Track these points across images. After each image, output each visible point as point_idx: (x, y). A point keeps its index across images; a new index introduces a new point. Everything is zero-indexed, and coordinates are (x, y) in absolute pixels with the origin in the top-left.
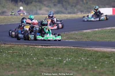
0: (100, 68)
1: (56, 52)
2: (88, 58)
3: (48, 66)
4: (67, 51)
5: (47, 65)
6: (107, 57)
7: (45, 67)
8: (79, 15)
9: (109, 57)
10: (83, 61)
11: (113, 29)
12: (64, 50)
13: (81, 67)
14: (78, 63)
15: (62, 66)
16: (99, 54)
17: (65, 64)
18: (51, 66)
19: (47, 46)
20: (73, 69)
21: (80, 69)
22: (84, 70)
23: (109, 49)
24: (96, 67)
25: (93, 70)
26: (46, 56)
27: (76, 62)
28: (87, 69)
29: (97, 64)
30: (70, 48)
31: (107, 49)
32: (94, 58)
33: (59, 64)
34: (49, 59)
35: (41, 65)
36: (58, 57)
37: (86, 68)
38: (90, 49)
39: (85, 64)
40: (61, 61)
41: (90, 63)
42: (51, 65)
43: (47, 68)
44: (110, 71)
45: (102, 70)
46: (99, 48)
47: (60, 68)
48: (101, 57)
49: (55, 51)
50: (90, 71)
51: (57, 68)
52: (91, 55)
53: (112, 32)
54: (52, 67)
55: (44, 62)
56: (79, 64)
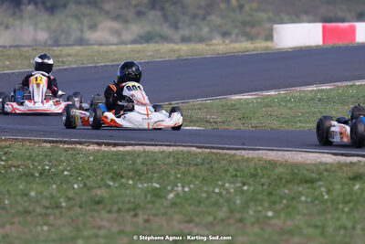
0: (283, 215)
1: (143, 164)
2: (244, 184)
3: (119, 210)
4: (177, 160)
5: (115, 208)
6: (306, 182)
7: (110, 212)
8: (216, 45)
9: (312, 181)
10: (230, 193)
11: (323, 90)
12: (169, 157)
13: (222, 214)
14: (213, 199)
15: (163, 211)
16: (280, 170)
17: (174, 204)
18: (129, 210)
19: (115, 145)
20: (196, 219)
21: (219, 218)
22: (232, 221)
23: (311, 154)
24: (270, 214)
25: (262, 221)
26: (113, 179)
27: (208, 198)
28: (241, 220)
29: (274, 203)
30: (189, 152)
31: (304, 155)
32: (263, 185)
33: (154, 202)
34: (122, 186)
35: (96, 207)
36: (151, 180)
37: (238, 216)
38: (250, 156)
39: (235, 204)
40: (158, 194)
41: (252, 199)
42: (128, 207)
43: (114, 216)
44: (316, 227)
45: (289, 222)
46: (280, 153)
47: (155, 215)
48: (287, 182)
50: (253, 224)
51: (146, 217)
52: (254, 176)
53: (320, 100)
54: (132, 213)
55: (107, 195)
56: (216, 204)
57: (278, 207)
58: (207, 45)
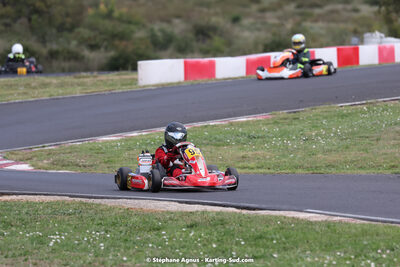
0: (134, 259)
1: (27, 213)
2: (106, 232)
3: (14, 256)
4: (55, 210)
5: (10, 253)
6: (154, 229)
7: (6, 257)
9: (158, 229)
10: (95, 239)
12: (48, 208)
14: (83, 246)
15: (46, 255)
16: (134, 219)
17: (54, 250)
18: (21, 255)
21: (87, 262)
22: (97, 264)
24: (125, 259)
25: (118, 264)
26: (4, 228)
27: (79, 244)
28: (103, 263)
29: (129, 248)
30: (63, 202)
31: (156, 203)
32: (121, 232)
33: (39, 248)
34: (12, 234)
36: (33, 228)
37: (101, 259)
38: (113, 204)
39: (100, 250)
40: (41, 241)
41: (112, 246)
42: (19, 252)
43: (10, 260)
46: (136, 201)
47: (41, 260)
48: (140, 229)
49: (24, 211)
51: (34, 261)
52: (114, 224)
54: (23, 258)
56: (85, 249)
57: (131, 251)
58: (75, 77)
